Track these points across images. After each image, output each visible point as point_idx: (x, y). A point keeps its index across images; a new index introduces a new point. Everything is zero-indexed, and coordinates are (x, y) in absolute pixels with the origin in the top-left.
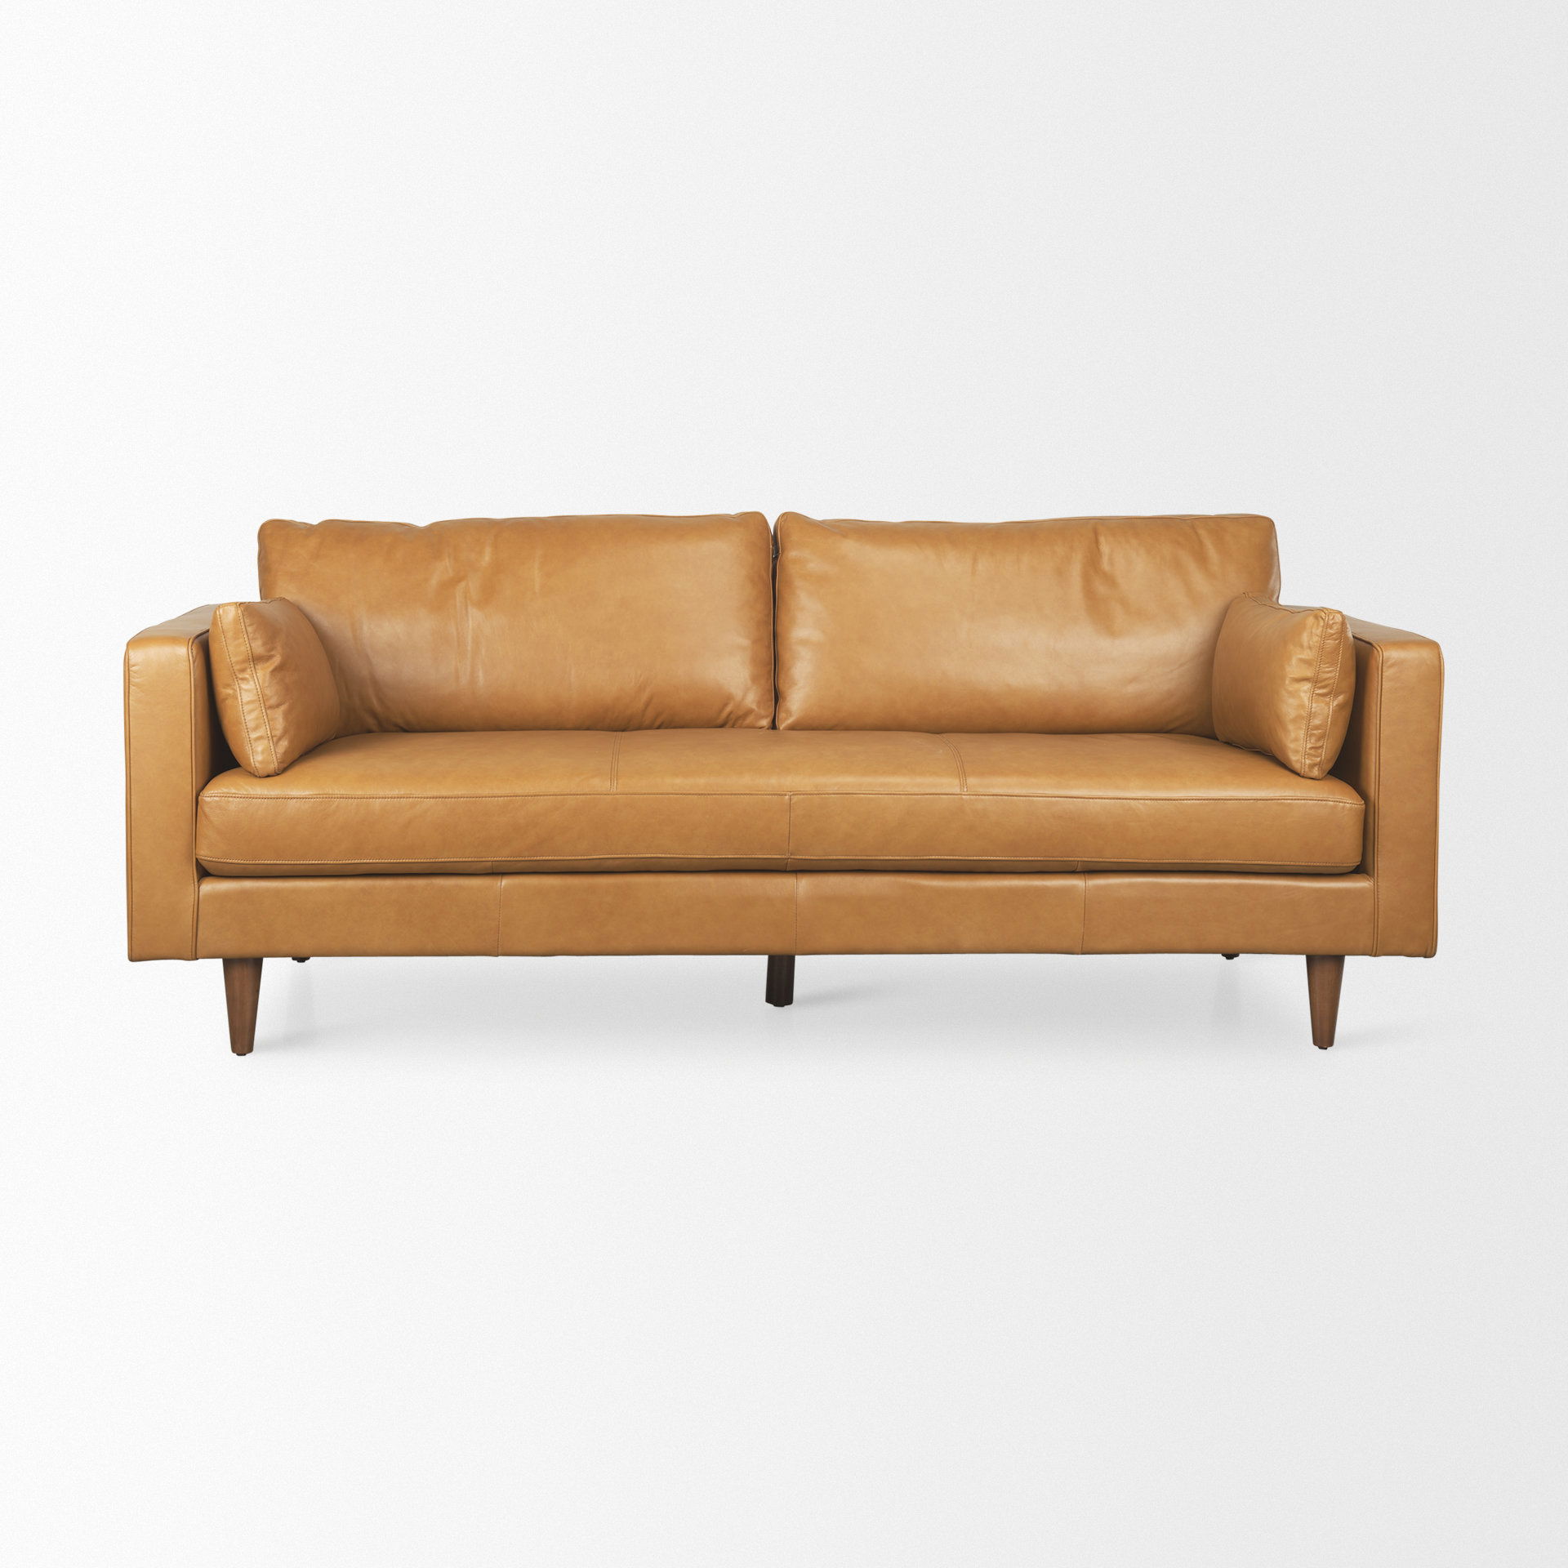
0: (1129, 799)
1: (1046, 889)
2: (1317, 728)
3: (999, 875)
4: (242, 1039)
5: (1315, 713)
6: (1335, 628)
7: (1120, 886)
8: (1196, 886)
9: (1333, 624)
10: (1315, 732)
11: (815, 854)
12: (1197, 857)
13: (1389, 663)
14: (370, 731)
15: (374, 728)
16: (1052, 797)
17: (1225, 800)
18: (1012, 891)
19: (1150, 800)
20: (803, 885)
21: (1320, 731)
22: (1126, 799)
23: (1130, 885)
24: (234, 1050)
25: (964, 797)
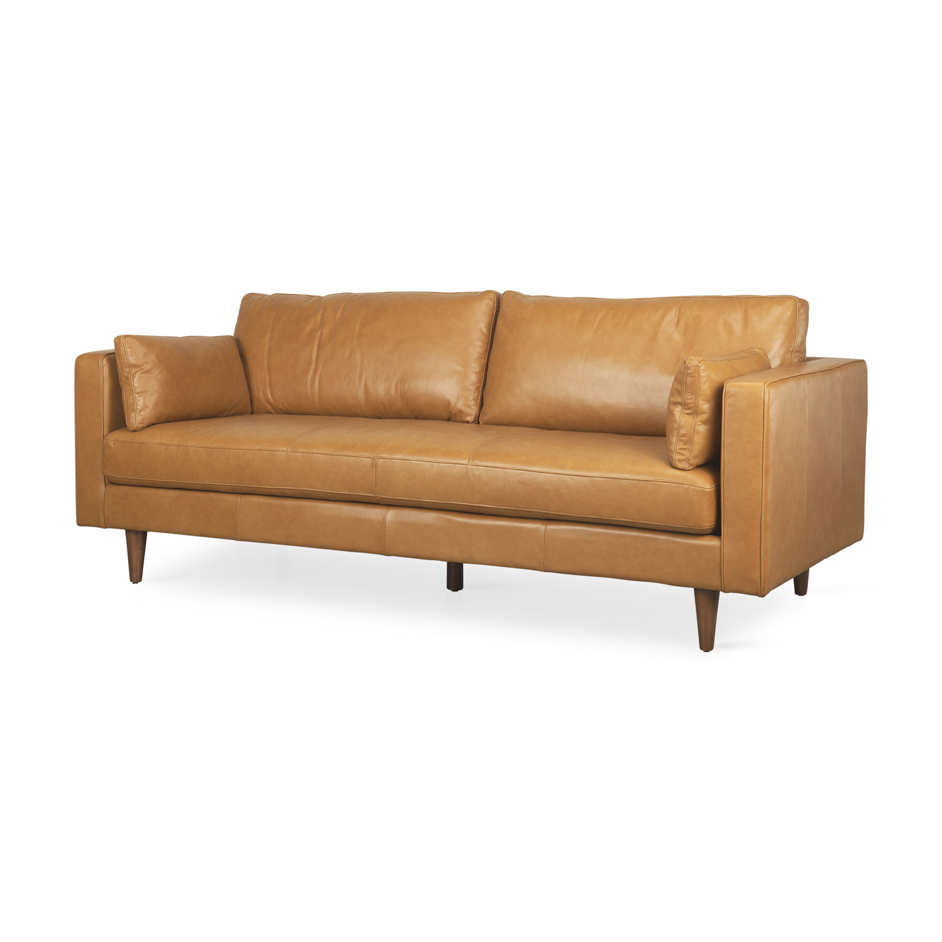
0: (563, 474)
1: (522, 528)
2: (683, 436)
3: (495, 517)
4: (136, 575)
5: (682, 425)
6: (692, 369)
7: (565, 530)
8: (611, 535)
9: (691, 366)
10: (683, 438)
11: (389, 496)
12: (605, 515)
13: (730, 394)
14: (270, 413)
15: (272, 411)
16: (518, 470)
17: (620, 479)
18: (502, 527)
19: (576, 476)
20: (391, 515)
21: (685, 438)
22: (561, 474)
23: (572, 531)
24: (131, 580)
25: (469, 466)
